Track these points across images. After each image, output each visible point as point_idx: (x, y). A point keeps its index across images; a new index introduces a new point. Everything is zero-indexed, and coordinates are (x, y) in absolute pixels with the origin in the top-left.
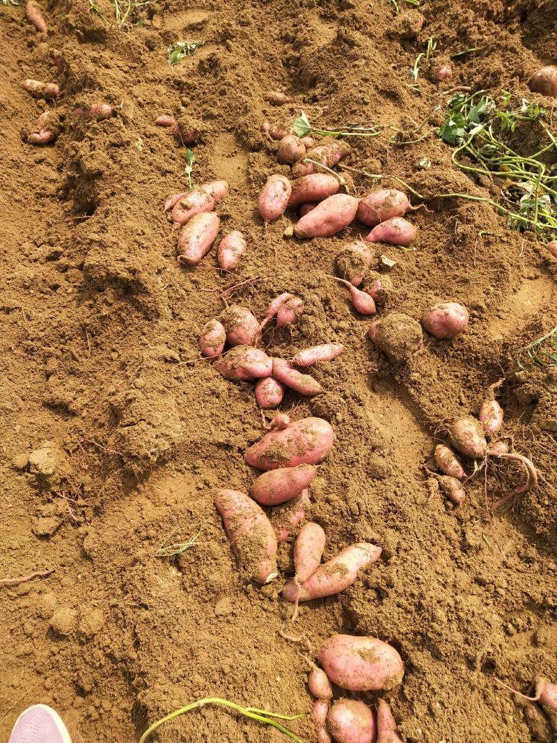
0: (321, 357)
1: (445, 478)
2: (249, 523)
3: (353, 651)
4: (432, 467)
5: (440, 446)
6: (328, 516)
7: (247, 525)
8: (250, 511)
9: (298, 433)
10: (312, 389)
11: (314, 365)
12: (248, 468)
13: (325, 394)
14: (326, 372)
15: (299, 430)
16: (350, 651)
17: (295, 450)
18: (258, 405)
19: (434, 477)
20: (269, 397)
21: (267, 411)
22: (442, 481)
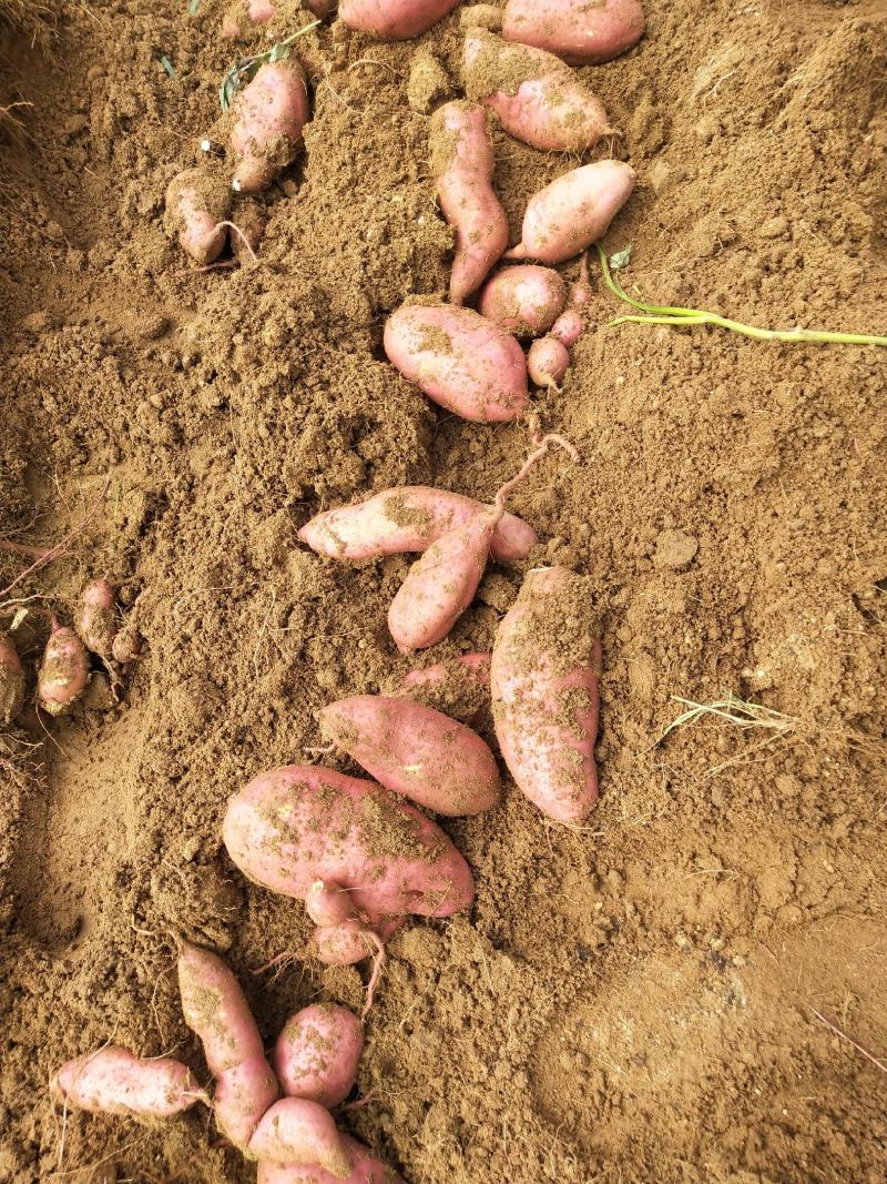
0: (122, 1063)
1: (95, 643)
2: (540, 686)
3: (460, 356)
4: (101, 680)
5: (53, 708)
6: (362, 644)
7: (545, 686)
8: (524, 720)
9: (308, 840)
10: (206, 968)
11: (155, 1051)
12: (478, 859)
13: (184, 935)
14: (139, 1002)
15: (301, 851)
16: (465, 359)
17: (341, 807)
18: (367, 1030)
19: (111, 658)
20: (324, 1031)
21: (353, 1003)
22: (104, 639)
